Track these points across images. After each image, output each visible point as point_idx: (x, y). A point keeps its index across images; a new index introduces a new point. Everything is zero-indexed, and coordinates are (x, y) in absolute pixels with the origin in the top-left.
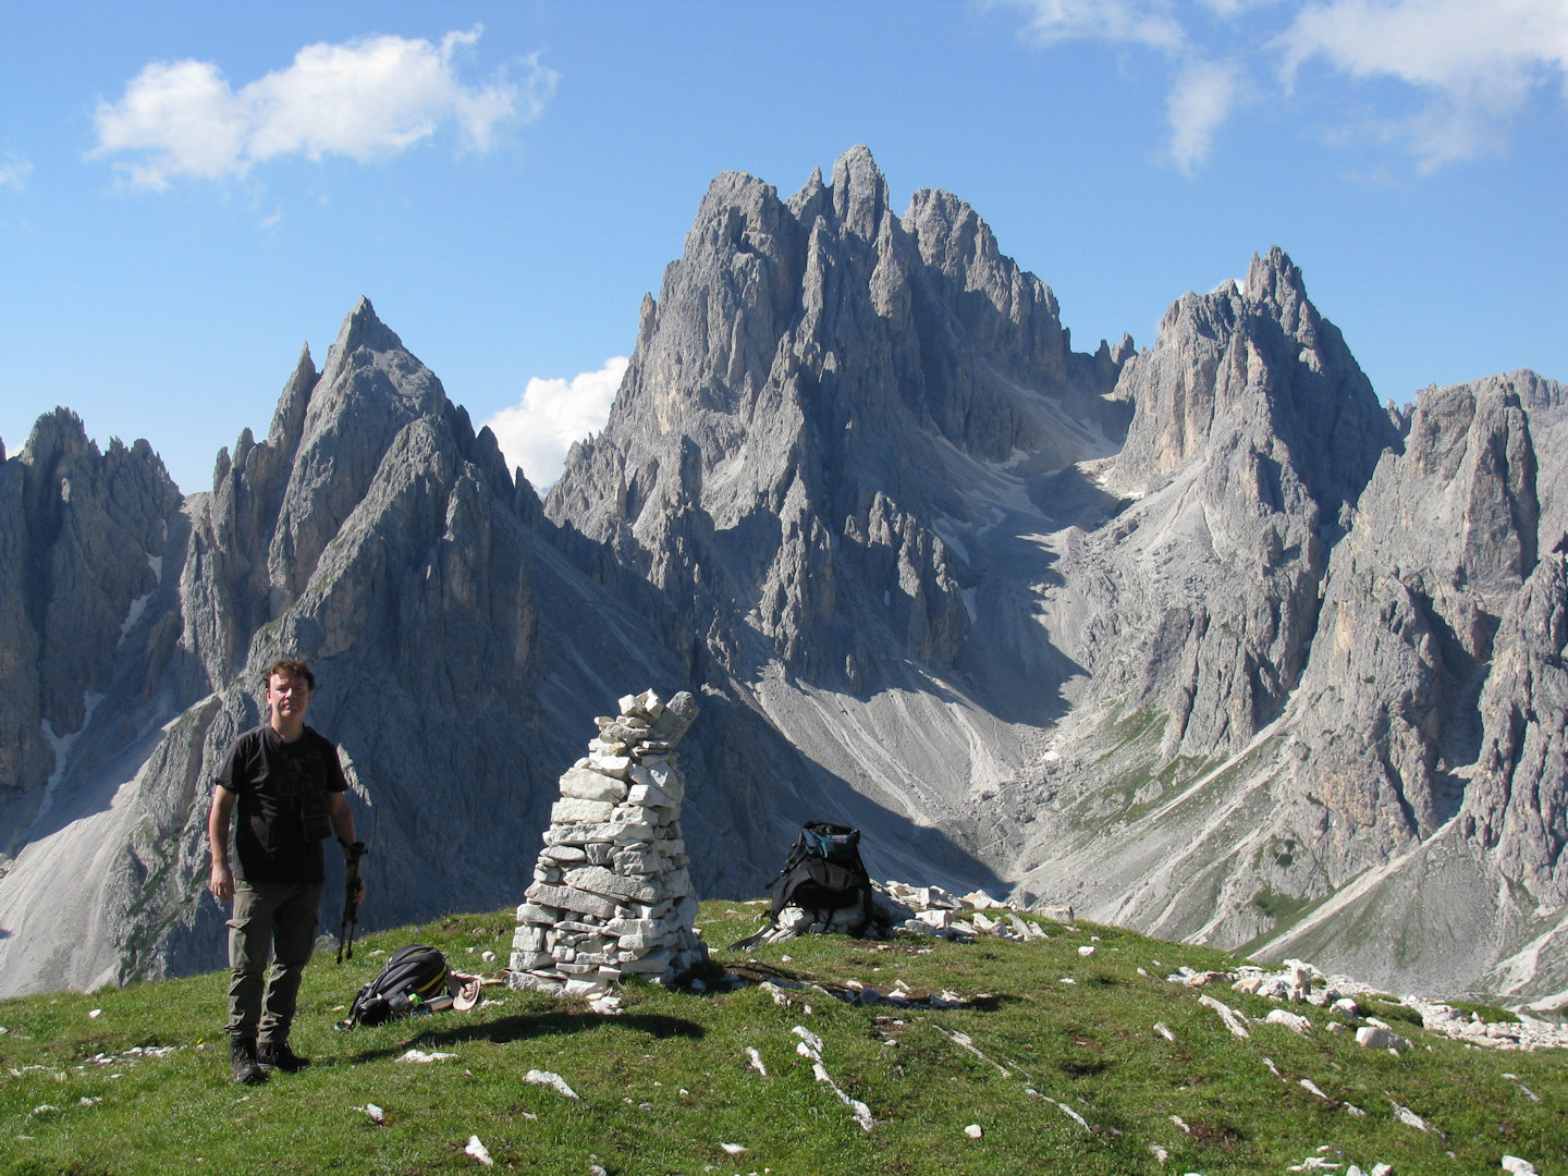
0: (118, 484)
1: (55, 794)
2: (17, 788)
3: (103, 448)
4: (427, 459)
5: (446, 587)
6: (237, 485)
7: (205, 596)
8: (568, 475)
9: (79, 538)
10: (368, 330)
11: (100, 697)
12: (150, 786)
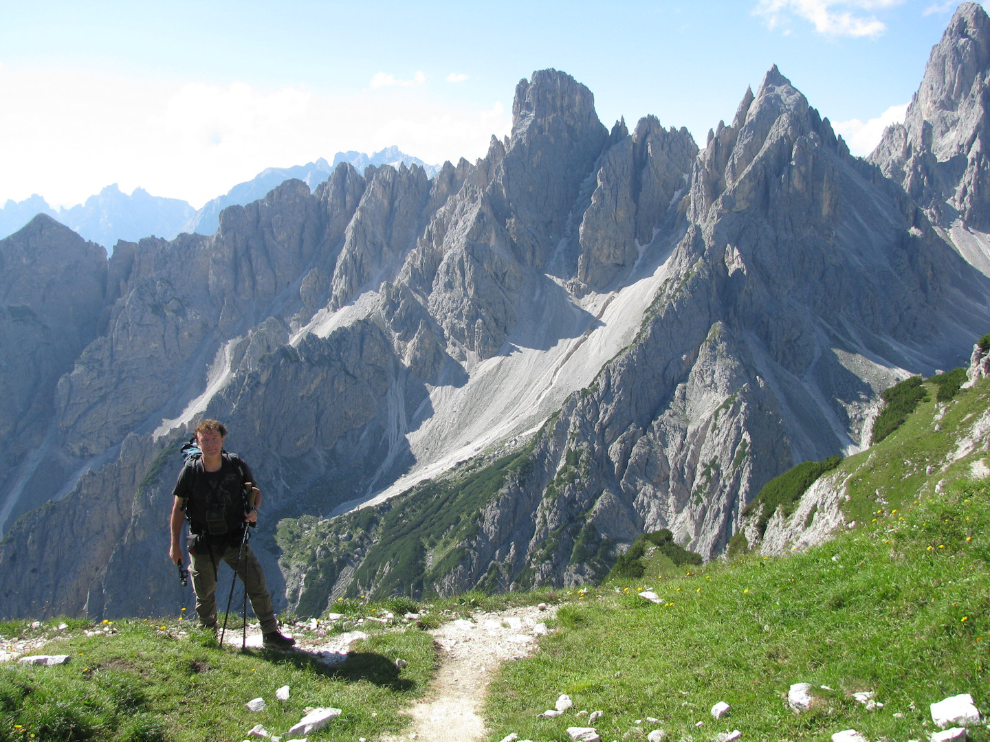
0: (673, 145)
1: (637, 268)
2: (623, 265)
3: (668, 130)
4: (786, 130)
5: (791, 183)
6: (716, 143)
7: (699, 189)
8: (883, 141)
9: (653, 166)
10: (774, 77)
11: (659, 230)
12: (672, 265)
